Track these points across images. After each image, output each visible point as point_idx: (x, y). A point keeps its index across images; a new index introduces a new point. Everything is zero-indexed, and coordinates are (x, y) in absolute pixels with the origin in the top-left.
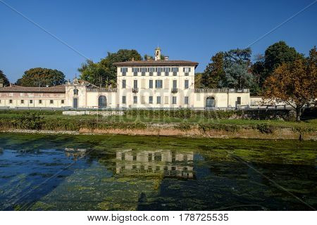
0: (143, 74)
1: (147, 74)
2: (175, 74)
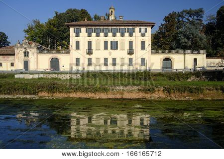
0: (97, 35)
1: (102, 34)
2: (131, 35)
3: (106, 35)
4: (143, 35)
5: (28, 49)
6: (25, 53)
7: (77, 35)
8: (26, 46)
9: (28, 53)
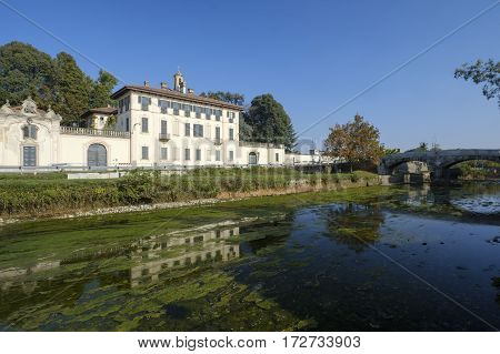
0: (176, 113)
1: (182, 112)
2: (218, 119)
3: (187, 115)
4: (231, 121)
5: (35, 122)
6: (25, 129)
7: (145, 108)
8: (29, 115)
9: (35, 129)
